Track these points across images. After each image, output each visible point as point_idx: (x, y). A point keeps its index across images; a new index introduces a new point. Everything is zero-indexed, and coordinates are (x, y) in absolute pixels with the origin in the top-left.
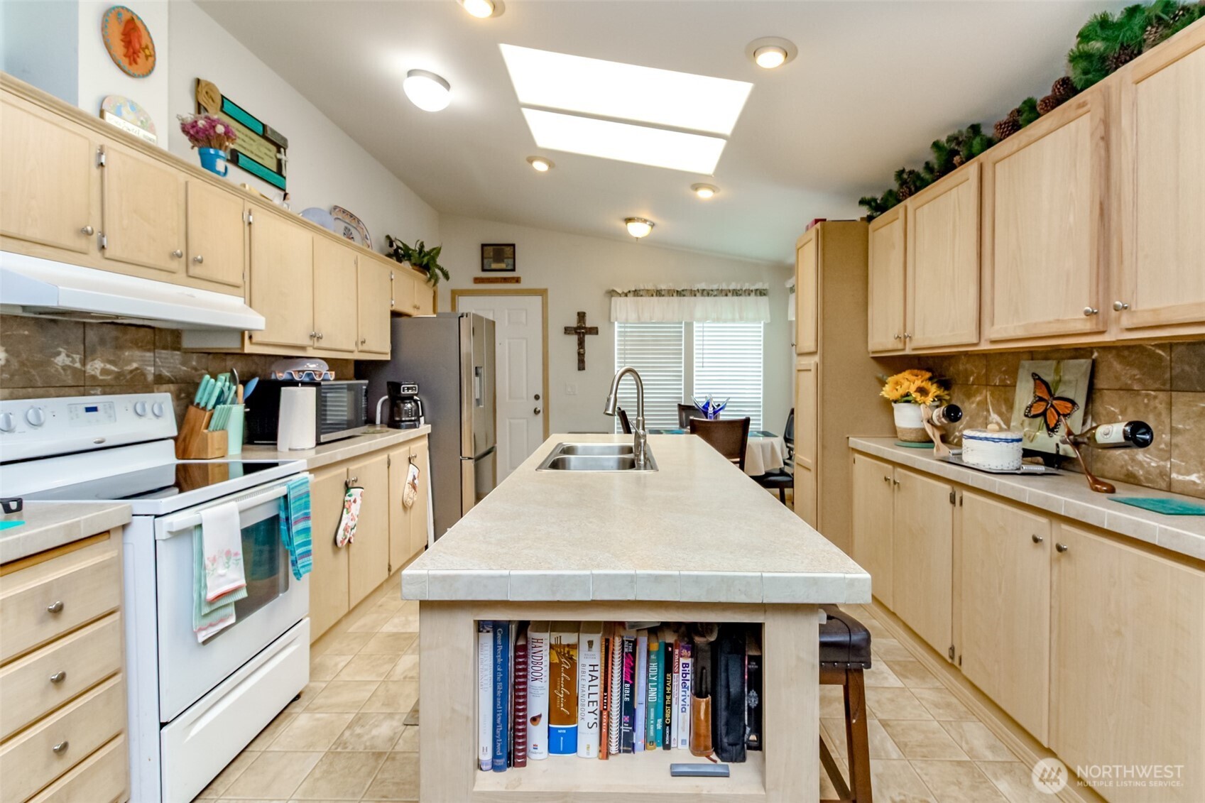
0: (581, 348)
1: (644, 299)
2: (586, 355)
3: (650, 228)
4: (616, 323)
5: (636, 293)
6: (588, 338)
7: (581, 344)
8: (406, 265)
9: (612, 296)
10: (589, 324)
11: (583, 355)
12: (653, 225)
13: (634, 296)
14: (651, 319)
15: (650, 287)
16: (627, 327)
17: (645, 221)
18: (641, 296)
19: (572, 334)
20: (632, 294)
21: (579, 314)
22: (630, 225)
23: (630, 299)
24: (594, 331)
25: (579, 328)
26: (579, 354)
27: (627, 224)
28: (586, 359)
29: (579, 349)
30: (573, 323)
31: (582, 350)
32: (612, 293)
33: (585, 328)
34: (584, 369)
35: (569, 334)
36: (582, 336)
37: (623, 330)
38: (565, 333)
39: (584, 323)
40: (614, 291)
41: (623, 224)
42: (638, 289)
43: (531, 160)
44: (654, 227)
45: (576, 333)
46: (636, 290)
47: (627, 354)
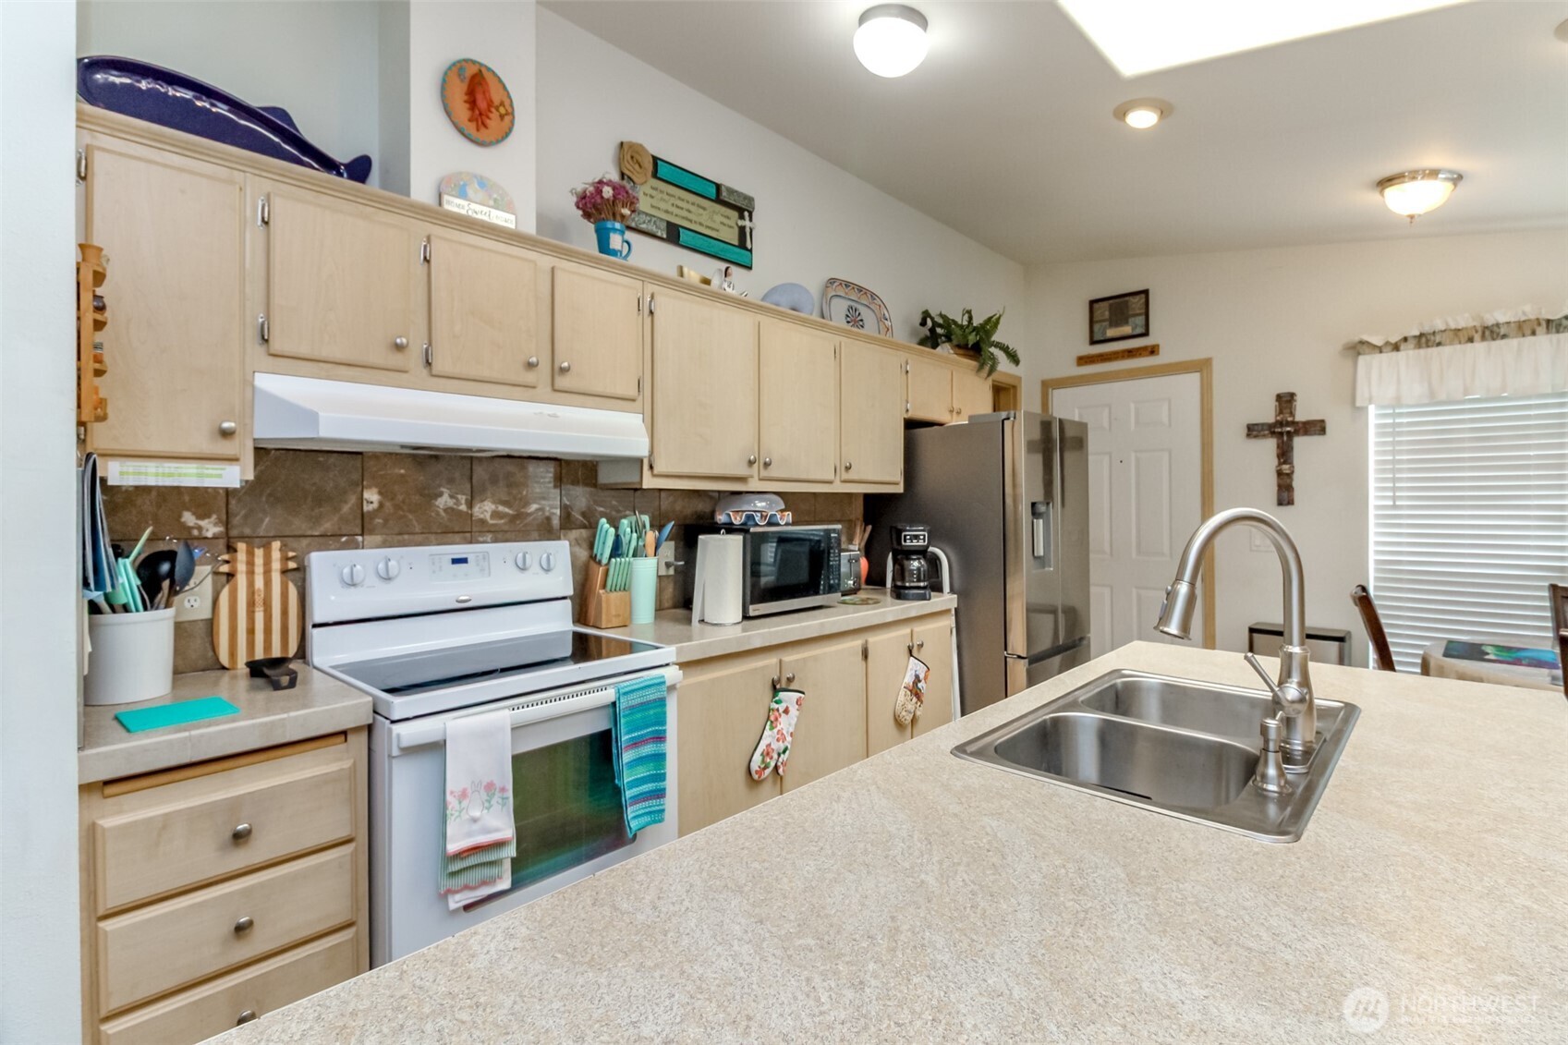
0: (1285, 463)
1: (1446, 350)
2: (1295, 476)
3: (1449, 186)
4: (1372, 410)
5: (1424, 340)
6: (1300, 443)
7: (1285, 454)
8: (945, 350)
9: (1359, 354)
10: (1302, 414)
11: (1290, 475)
12: (1457, 179)
13: (1419, 346)
14: (1466, 392)
15: (1463, 321)
16: (1401, 415)
17: (1434, 173)
18: (1439, 344)
19: (1264, 436)
20: (1411, 344)
21: (1279, 397)
22: (1392, 193)
23: (1409, 354)
24: (1316, 427)
25: (1281, 424)
26: (1280, 473)
27: (1382, 192)
28: (1295, 484)
29: (1280, 464)
30: (1268, 414)
31: (1286, 468)
32: (1358, 348)
33: (1293, 423)
34: (1290, 502)
35: (1256, 437)
36: (1285, 438)
37: (1390, 421)
38: (1248, 435)
39: (1292, 414)
40: (1362, 343)
41: (1373, 197)
42: (1427, 329)
43: (1121, 113)
44: (1461, 185)
45: (1273, 433)
46: (1422, 335)
47: (1400, 470)
